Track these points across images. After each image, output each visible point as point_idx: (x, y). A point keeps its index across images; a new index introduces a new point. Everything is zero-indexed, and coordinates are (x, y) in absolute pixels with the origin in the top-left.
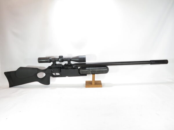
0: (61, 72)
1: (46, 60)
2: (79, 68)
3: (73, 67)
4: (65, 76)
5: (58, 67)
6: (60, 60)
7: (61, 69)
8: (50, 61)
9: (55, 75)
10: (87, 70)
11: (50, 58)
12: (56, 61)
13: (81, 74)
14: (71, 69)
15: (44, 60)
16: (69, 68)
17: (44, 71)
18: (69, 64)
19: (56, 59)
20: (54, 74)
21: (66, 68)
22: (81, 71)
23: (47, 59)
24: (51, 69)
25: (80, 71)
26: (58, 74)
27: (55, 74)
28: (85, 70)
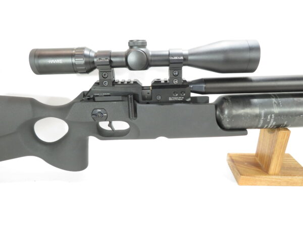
0: (136, 115)
1: (69, 61)
2: (213, 98)
3: (193, 95)
4: (152, 135)
5: (125, 95)
6: (132, 59)
7: (138, 102)
8: (86, 63)
9: (109, 129)
10: (257, 111)
11: (86, 52)
12: (112, 65)
13: (228, 126)
14: (184, 102)
15: (60, 61)
16: (170, 99)
17: (61, 111)
18: (176, 82)
19: (117, 56)
20: (104, 125)
21: (159, 98)
22: (226, 112)
23: (72, 56)
24: (91, 105)
25: (222, 112)
26: (121, 125)
27: (110, 125)
28: (248, 111)
